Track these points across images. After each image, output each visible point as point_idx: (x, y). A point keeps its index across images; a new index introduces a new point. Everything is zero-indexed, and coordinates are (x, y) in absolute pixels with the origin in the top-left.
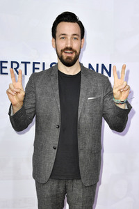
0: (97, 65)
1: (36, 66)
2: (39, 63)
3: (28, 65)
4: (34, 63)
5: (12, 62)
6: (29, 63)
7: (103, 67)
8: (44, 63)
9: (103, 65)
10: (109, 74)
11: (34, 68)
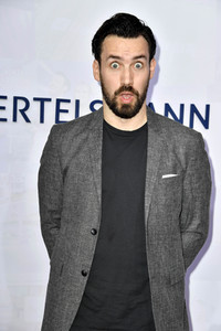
0: (182, 106)
1: (63, 106)
2: (69, 101)
3: (46, 103)
4: (59, 101)
5: (16, 99)
6: (49, 100)
7: (194, 109)
8: (78, 102)
9: (193, 107)
10: (206, 124)
11: (58, 111)
